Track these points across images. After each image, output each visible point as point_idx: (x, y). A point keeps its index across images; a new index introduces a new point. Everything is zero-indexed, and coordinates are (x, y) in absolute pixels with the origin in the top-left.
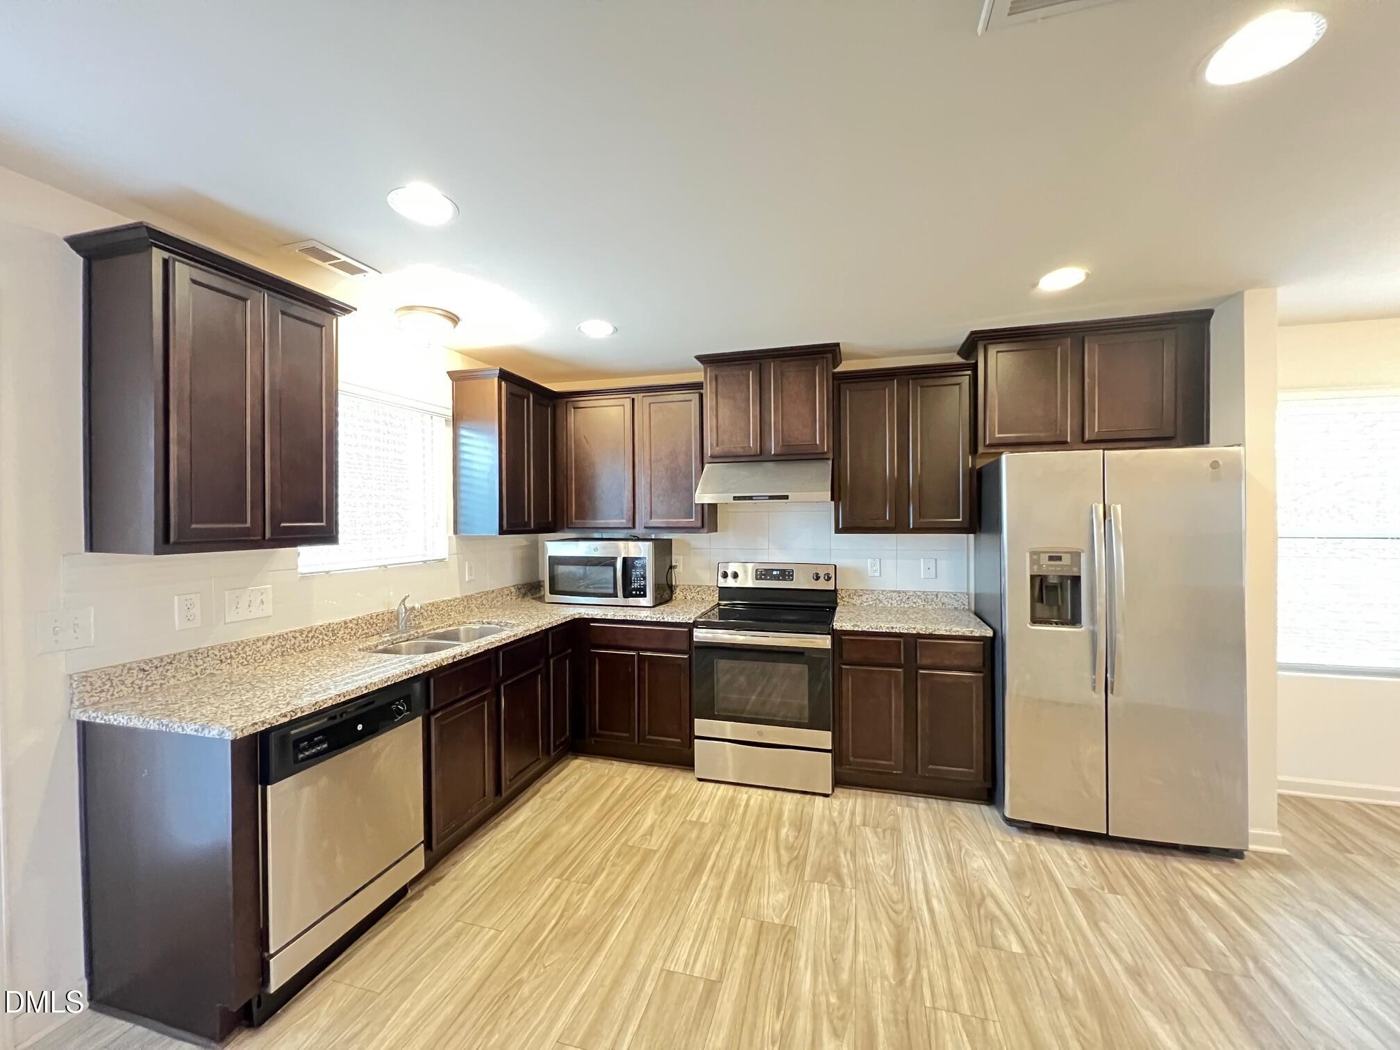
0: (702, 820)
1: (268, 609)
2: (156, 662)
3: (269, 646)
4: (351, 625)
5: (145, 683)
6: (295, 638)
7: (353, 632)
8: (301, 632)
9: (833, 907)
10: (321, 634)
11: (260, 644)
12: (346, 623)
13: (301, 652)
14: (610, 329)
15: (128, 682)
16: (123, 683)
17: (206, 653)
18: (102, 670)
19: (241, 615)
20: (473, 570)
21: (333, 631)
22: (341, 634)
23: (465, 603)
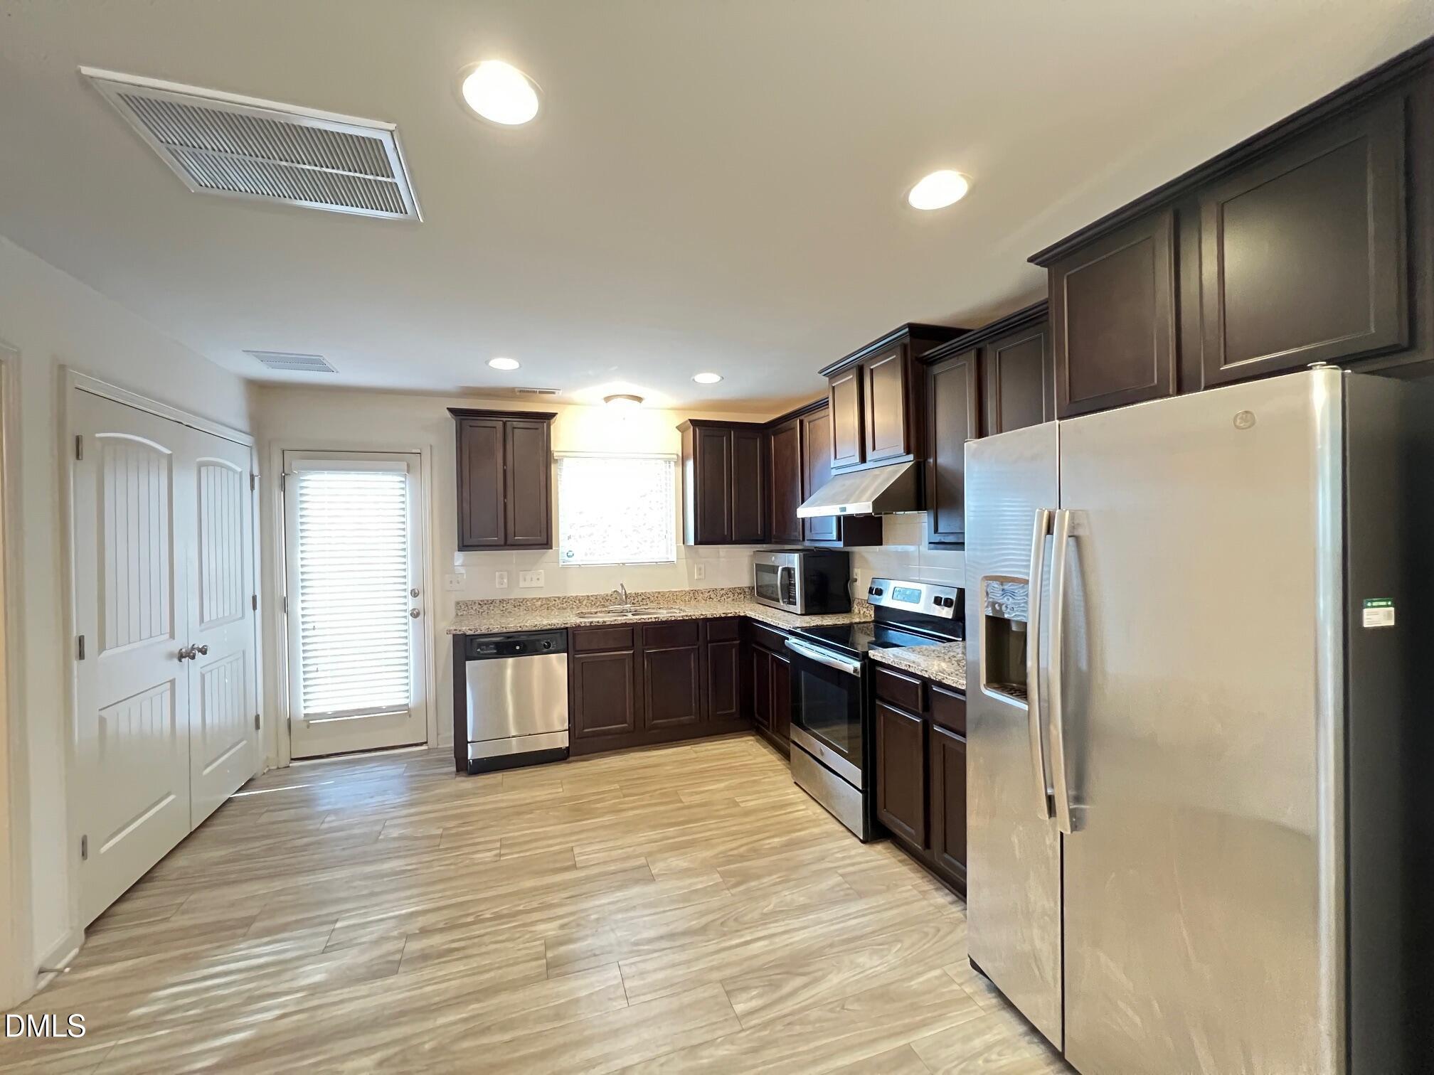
0: (740, 804)
1: (541, 583)
2: (485, 602)
3: (539, 603)
4: (592, 598)
5: (481, 611)
6: (555, 601)
7: (593, 603)
8: (559, 598)
9: (696, 891)
10: (572, 601)
11: (535, 601)
12: (588, 596)
13: (559, 609)
15: (474, 609)
16: (472, 608)
17: (508, 601)
18: (464, 601)
19: (527, 584)
20: (703, 571)
21: (579, 600)
22: (584, 603)
23: (692, 595)
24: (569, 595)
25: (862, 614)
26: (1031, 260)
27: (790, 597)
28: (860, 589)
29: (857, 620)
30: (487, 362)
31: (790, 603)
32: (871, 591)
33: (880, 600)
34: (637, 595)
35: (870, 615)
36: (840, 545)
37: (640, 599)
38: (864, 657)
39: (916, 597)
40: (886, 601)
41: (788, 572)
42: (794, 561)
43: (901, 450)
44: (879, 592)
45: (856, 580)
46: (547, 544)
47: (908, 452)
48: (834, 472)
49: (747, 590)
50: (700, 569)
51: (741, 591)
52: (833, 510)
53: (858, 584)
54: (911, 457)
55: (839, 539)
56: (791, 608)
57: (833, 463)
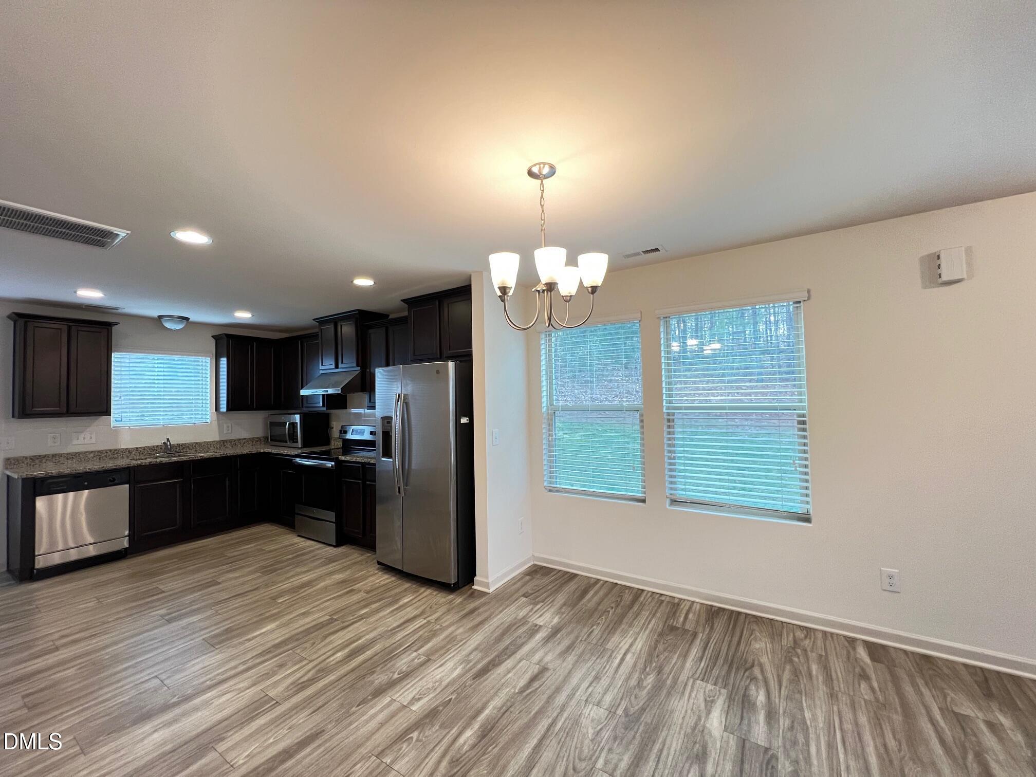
1: (93, 440)
3: (92, 455)
4: (140, 449)
5: (33, 463)
6: (107, 453)
8: (110, 450)
10: (122, 452)
12: (137, 448)
13: (110, 458)
14: (251, 316)
18: (14, 458)
19: (79, 442)
20: (230, 428)
21: (129, 451)
22: (133, 453)
23: (222, 444)
24: (120, 447)
25: (336, 444)
26: (402, 300)
27: (294, 439)
28: (335, 433)
29: (333, 447)
30: (75, 292)
31: (294, 442)
32: (340, 432)
33: (346, 436)
34: (178, 445)
35: (340, 444)
36: (324, 409)
37: (181, 448)
38: (336, 460)
39: (362, 433)
40: (349, 436)
41: (293, 425)
42: (297, 418)
43: (355, 365)
44: (345, 432)
45: (333, 428)
46: (107, 412)
47: (358, 365)
48: (322, 372)
49: (262, 439)
50: (228, 427)
51: (259, 439)
52: (320, 392)
53: (334, 429)
54: (359, 368)
55: (323, 406)
56: (295, 445)
57: (321, 367)
